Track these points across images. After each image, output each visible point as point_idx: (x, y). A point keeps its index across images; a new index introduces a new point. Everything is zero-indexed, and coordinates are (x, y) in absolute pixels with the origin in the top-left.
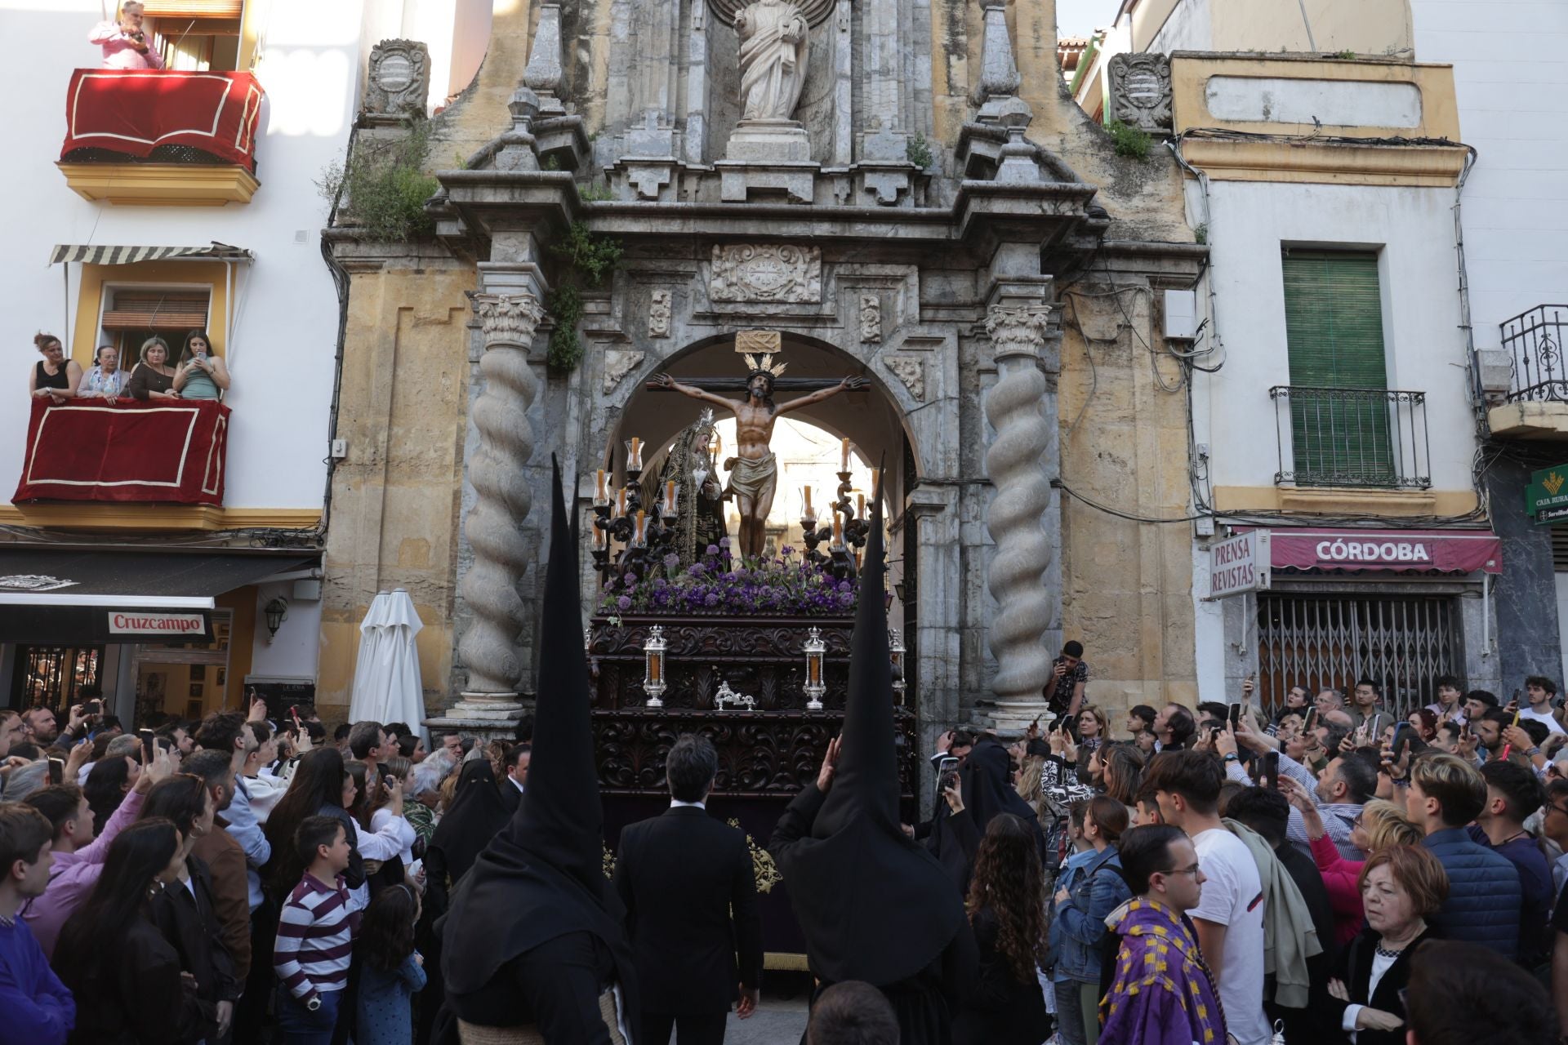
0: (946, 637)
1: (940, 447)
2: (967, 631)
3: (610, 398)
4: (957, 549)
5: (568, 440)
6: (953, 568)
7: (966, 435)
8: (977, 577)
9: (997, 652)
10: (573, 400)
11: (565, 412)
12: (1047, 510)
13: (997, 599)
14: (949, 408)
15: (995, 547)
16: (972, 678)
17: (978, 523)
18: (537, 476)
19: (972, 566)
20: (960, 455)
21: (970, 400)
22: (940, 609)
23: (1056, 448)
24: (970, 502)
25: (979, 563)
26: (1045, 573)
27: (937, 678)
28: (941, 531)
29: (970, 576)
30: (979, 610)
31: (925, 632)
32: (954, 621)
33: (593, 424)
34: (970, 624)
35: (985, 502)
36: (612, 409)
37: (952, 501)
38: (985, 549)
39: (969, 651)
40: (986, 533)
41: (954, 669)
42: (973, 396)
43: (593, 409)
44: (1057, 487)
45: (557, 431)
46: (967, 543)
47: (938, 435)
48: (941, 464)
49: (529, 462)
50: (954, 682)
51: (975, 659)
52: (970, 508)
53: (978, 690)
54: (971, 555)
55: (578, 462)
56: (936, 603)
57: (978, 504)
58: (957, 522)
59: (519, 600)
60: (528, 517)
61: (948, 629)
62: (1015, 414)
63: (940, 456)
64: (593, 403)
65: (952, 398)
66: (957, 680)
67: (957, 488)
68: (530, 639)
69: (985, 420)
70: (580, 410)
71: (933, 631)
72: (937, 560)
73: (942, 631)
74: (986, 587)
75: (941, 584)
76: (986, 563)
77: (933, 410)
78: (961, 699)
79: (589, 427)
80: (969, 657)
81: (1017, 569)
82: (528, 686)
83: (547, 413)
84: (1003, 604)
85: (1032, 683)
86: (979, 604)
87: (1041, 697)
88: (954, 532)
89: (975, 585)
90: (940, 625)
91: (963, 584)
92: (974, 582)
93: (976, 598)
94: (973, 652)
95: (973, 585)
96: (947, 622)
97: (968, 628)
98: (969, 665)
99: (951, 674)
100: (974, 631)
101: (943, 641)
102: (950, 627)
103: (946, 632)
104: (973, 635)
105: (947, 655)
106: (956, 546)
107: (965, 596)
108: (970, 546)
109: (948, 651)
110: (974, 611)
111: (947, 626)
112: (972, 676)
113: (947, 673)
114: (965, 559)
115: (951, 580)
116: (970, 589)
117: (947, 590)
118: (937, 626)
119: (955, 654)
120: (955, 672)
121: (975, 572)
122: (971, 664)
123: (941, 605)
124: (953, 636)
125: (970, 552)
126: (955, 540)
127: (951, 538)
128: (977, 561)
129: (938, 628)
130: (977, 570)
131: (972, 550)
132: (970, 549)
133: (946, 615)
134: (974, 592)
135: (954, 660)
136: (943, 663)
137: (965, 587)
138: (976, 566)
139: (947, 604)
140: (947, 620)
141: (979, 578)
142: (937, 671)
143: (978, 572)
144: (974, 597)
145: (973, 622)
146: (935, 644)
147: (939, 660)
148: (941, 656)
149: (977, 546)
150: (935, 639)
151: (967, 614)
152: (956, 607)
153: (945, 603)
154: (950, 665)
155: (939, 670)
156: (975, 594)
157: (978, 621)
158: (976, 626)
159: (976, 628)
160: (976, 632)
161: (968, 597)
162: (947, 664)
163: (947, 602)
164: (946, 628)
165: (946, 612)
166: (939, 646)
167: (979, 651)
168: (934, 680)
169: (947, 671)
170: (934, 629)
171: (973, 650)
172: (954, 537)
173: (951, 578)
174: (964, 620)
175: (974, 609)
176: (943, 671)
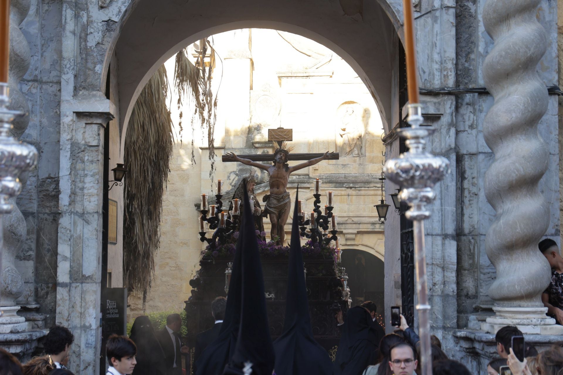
0: (443, 244)
1: (436, 57)
2: (463, 238)
3: (106, 11)
4: (453, 157)
5: (65, 54)
6: (449, 176)
7: (463, 44)
8: (473, 184)
9: (493, 260)
10: (68, 13)
11: (61, 26)
12: (544, 117)
13: (494, 206)
14: (445, 17)
15: (491, 155)
16: (469, 284)
17: (474, 132)
18: (34, 91)
19: (468, 174)
20: (457, 64)
21: (467, 9)
22: (437, 217)
23: (554, 55)
24: (466, 111)
25: (475, 171)
26: (543, 180)
27: (434, 284)
28: (437, 141)
29: (466, 184)
30: (476, 218)
32: (450, 229)
33: (90, 38)
34: (466, 231)
35: (481, 111)
36: (109, 22)
37: (448, 111)
38: (481, 157)
39: (465, 258)
40: (482, 141)
41: (452, 276)
42: (470, 4)
43: (90, 22)
44: (555, 94)
45: (53, 45)
46: (463, 151)
47: (434, 45)
48: (437, 74)
49: (26, 77)
50: (452, 287)
51: (472, 265)
52: (466, 117)
53: (475, 296)
54: (467, 163)
55: (75, 76)
56: (433, 210)
57: (474, 113)
58: (453, 131)
59: (21, 215)
60: (27, 131)
61: (445, 236)
62: (512, 22)
63: (436, 66)
64: (89, 17)
65: (448, 7)
66: (454, 286)
67: (453, 98)
68: (31, 253)
69: (481, 28)
70: (76, 25)
73: (439, 238)
74: (482, 195)
75: (437, 192)
76: (482, 171)
77: (429, 20)
78: (459, 305)
79: (86, 41)
80: (466, 264)
81: (514, 176)
82: (30, 299)
83: (42, 27)
84: (500, 211)
85: (530, 288)
86: (475, 212)
87: (539, 303)
88: (450, 140)
89: (472, 192)
90: (437, 232)
91: (460, 192)
92: (471, 189)
93: (472, 205)
94: (470, 259)
95: (469, 193)
96: (443, 229)
97: (465, 235)
98: (466, 272)
99: (448, 280)
100: (471, 238)
101: (440, 248)
102: (447, 234)
103: (443, 239)
104: (470, 242)
105: (444, 262)
106: (452, 154)
107: (461, 204)
108: (466, 154)
109: (443, 257)
110: (471, 218)
111: (444, 233)
112: (470, 282)
113: (444, 279)
114: (461, 167)
115: (447, 189)
116: (466, 197)
117: (443, 198)
118: (434, 234)
119: (452, 261)
120: (452, 278)
121: (471, 180)
122: (468, 270)
123: (438, 213)
124: (450, 243)
125: (466, 160)
126: (451, 149)
127: (447, 146)
128: (473, 169)
129: (436, 235)
130: (473, 178)
131: (468, 158)
132: (466, 157)
133: (442, 223)
134: (471, 200)
135: (451, 266)
136: (440, 270)
137: (461, 195)
138: (472, 174)
139: (443, 212)
140: (443, 228)
141: (475, 186)
142: (434, 277)
143: (475, 180)
144: (470, 204)
145: (470, 229)
146: (432, 251)
147: (436, 266)
148: (438, 263)
149: (473, 154)
150: (432, 246)
151: (464, 221)
152: (453, 215)
153: (442, 211)
154: (447, 271)
155: (436, 276)
156: (471, 202)
157: (475, 229)
158: (473, 233)
159: (473, 235)
160: (473, 238)
161: (464, 205)
162: (444, 271)
163: (443, 210)
164: (443, 235)
165: (443, 219)
166: (436, 252)
167: (476, 257)
168: (431, 286)
169: (444, 277)
170: (430, 237)
171: (470, 257)
172: (450, 145)
173: (447, 186)
174: (461, 227)
175: (470, 216)
176: (440, 277)
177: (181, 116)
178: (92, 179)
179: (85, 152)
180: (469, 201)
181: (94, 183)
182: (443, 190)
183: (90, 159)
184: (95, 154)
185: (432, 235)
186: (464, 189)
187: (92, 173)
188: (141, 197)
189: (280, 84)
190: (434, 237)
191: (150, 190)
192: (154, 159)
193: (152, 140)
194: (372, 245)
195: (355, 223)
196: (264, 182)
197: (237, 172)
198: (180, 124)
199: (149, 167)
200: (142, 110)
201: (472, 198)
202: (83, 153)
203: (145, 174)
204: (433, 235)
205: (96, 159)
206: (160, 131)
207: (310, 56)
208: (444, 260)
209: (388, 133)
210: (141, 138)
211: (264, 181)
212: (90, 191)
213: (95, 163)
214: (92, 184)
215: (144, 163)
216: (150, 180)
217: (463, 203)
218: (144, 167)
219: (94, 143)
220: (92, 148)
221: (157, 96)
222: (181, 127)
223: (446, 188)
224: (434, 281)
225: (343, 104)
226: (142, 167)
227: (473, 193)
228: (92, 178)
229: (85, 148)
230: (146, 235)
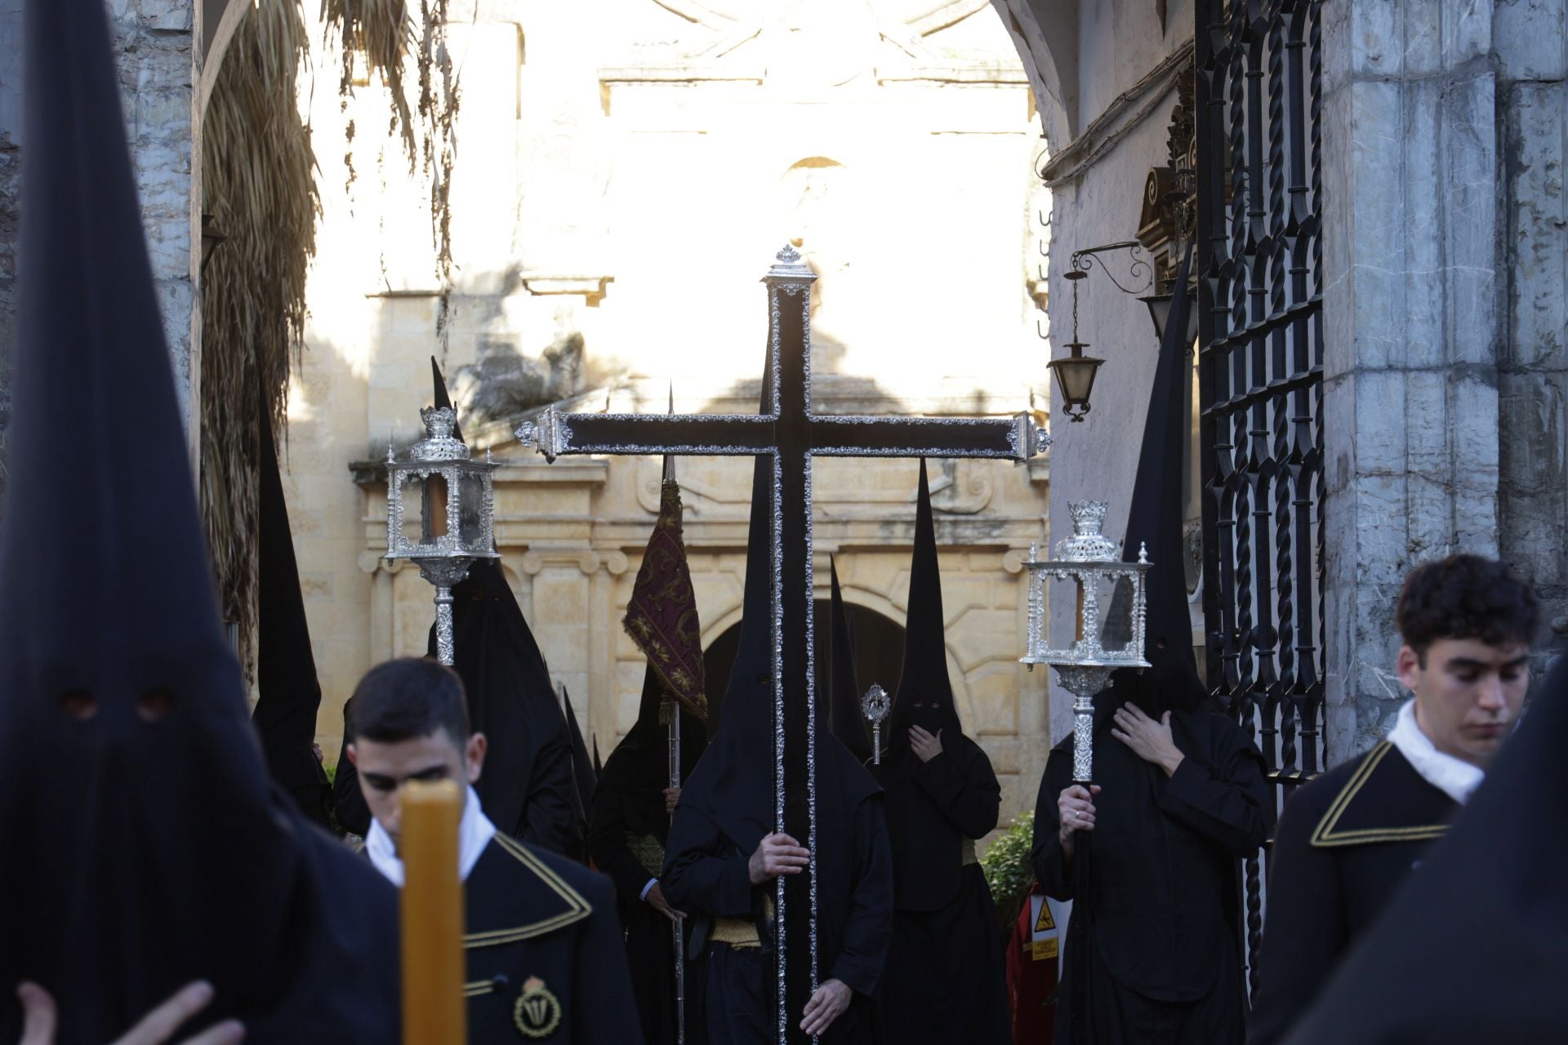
0: (1450, 400)
2: (1515, 381)
4: (1486, 88)
6: (1470, 156)
8: (1550, 190)
16: (1537, 544)
19: (1531, 152)
22: (1423, 303)
25: (1556, 143)
28: (1422, 28)
29: (1524, 189)
30: (1557, 310)
31: (1371, 384)
32: (1476, 345)
34: (1526, 356)
39: (1523, 451)
41: (1481, 513)
51: (1545, 478)
54: (1528, 114)
56: (1408, 280)
61: (1456, 371)
71: (1396, 382)
72: (1408, 130)
73: (1431, 379)
75: (1424, 216)
80: (1525, 472)
89: (1544, 217)
90: (1423, 357)
91: (1502, 216)
92: (1540, 208)
93: (1546, 264)
94: (1539, 454)
95: (1536, 219)
96: (1451, 346)
97: (1521, 370)
98: (1527, 501)
99: (1471, 529)
100: (1541, 380)
101: (1436, 412)
102: (1464, 362)
103: (1450, 380)
104: (1538, 394)
105: (1453, 463)
106: (1483, 77)
107: (1507, 260)
108: (1524, 81)
109: (1450, 447)
110: (1542, 309)
111: (1451, 361)
112: (1537, 539)
113: (1454, 525)
114: (1508, 129)
115: (1465, 201)
116: (1523, 233)
117: (1449, 234)
118: (1411, 365)
119: (1483, 460)
120: (1483, 521)
121: (1541, 172)
122: (1532, 496)
123: (1426, 288)
124: (1476, 396)
125: (1525, 101)
126: (1478, 57)
127: (1463, 49)
128: (1550, 133)
129: (1419, 370)
130: (1549, 167)
131: (1531, 95)
132: (1525, 90)
133: (1444, 323)
134: (1542, 246)
135: (1478, 478)
136: (1436, 493)
137: (1508, 226)
138: (1545, 151)
139: (1449, 284)
140: (1450, 340)
141: (1556, 196)
142: (1414, 521)
143: (1555, 174)
144: (1539, 260)
145: (1538, 349)
146: (1407, 427)
147: (1422, 481)
148: (1429, 468)
149: (1548, 82)
150: (1406, 409)
151: (1516, 319)
152: (1483, 295)
153: (1444, 281)
154: (1464, 496)
155: (1422, 516)
156: (1542, 253)
157: (1555, 347)
158: (1547, 364)
159: (1550, 371)
160: (1548, 382)
161: (1516, 262)
162: (1453, 494)
163: (1450, 276)
164: (1449, 366)
165: (1450, 310)
166: (1421, 431)
167: (1561, 450)
168: (1403, 554)
169: (1453, 517)
170: (1399, 376)
171: (1538, 448)
172: (1474, 45)
173: (1465, 191)
174: (1505, 342)
175: (1539, 304)
176: (1435, 519)
177: (350, 133)
178: (167, 154)
179: (139, 54)
180: (1535, 248)
181: (175, 171)
182: (1448, 207)
183: (156, 79)
184: (176, 60)
185: (1406, 370)
186: (1518, 205)
187: (165, 133)
188: (222, 392)
189: (606, 104)
190: (1412, 375)
191: (249, 372)
192: (264, 273)
193: (256, 211)
194: (882, 589)
195: (833, 522)
196: (561, 398)
197: (479, 369)
198: (347, 159)
199: (248, 299)
200: (223, 111)
201: (1543, 240)
202: (130, 56)
203: (233, 318)
204: (1411, 370)
205: (179, 83)
206: (280, 182)
207: (694, 21)
208: (1453, 458)
209: (1065, 142)
210: (223, 200)
211: (561, 393)
212: (160, 200)
213: (178, 95)
214: (166, 175)
215: (232, 285)
216: (249, 340)
217: (1513, 257)
218: (230, 297)
219: (173, 22)
220: (164, 41)
221: (275, 65)
222: (352, 171)
223: (1460, 197)
224: (1413, 536)
225: (796, 166)
226: (225, 294)
227: (1548, 221)
228: (166, 151)
229: (138, 39)
230: (238, 516)
